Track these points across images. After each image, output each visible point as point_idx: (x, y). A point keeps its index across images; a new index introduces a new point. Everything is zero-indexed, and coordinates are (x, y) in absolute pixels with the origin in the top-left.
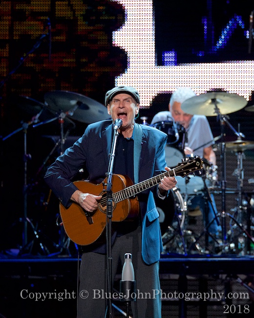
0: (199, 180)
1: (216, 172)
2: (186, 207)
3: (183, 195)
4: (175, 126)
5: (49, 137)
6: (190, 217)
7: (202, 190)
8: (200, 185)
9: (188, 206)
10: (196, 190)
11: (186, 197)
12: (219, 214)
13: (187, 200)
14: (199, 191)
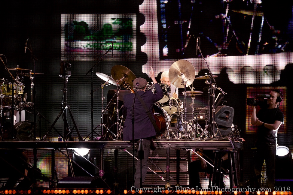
0: (176, 108)
1: (183, 105)
2: (170, 119)
3: (169, 114)
4: (165, 85)
5: (113, 90)
6: (172, 123)
7: (177, 112)
8: (176, 110)
9: (171, 119)
10: (174, 113)
11: (170, 115)
12: (184, 122)
13: (171, 117)
14: (175, 113)
